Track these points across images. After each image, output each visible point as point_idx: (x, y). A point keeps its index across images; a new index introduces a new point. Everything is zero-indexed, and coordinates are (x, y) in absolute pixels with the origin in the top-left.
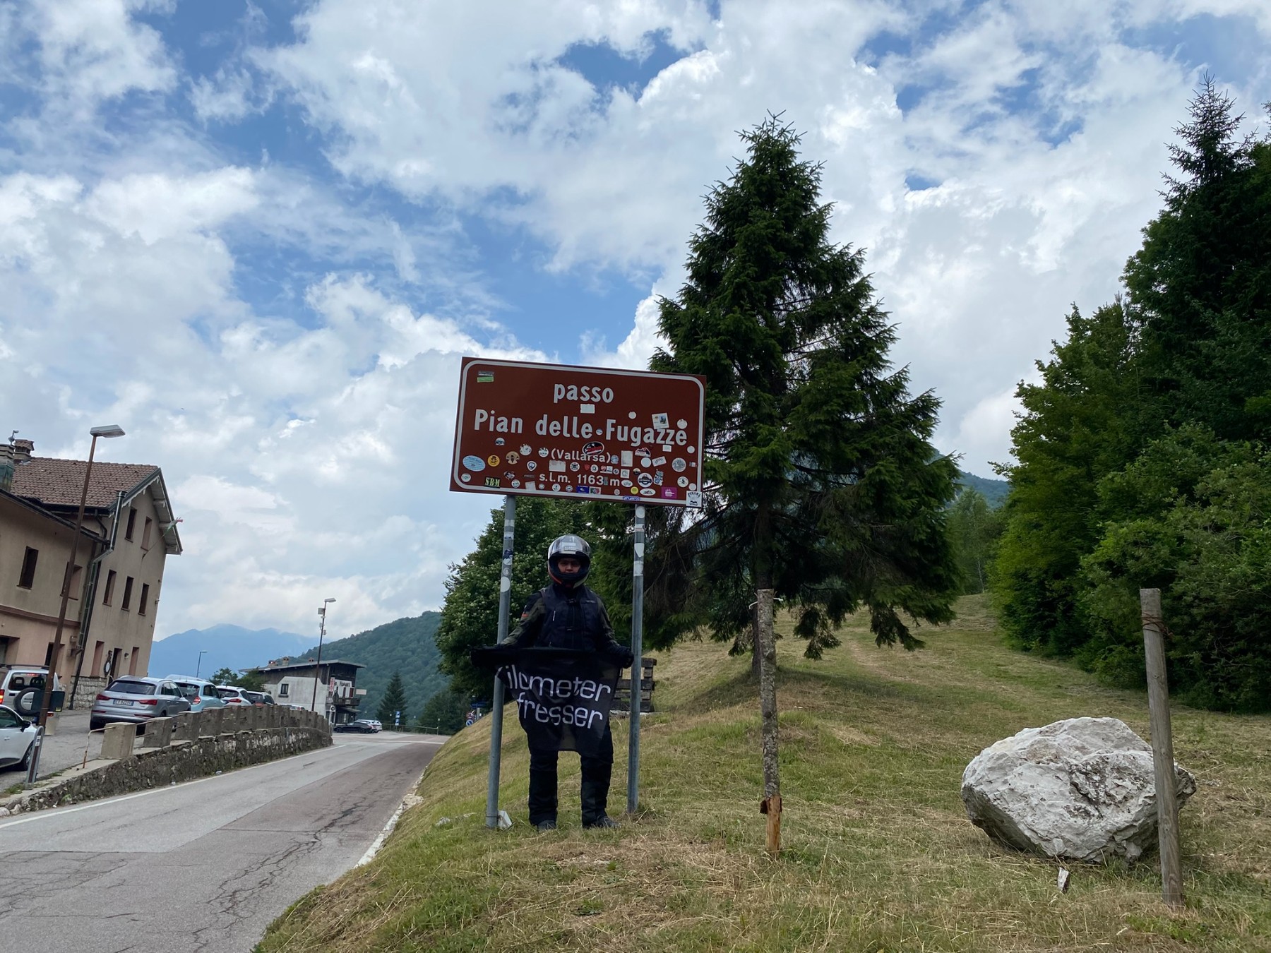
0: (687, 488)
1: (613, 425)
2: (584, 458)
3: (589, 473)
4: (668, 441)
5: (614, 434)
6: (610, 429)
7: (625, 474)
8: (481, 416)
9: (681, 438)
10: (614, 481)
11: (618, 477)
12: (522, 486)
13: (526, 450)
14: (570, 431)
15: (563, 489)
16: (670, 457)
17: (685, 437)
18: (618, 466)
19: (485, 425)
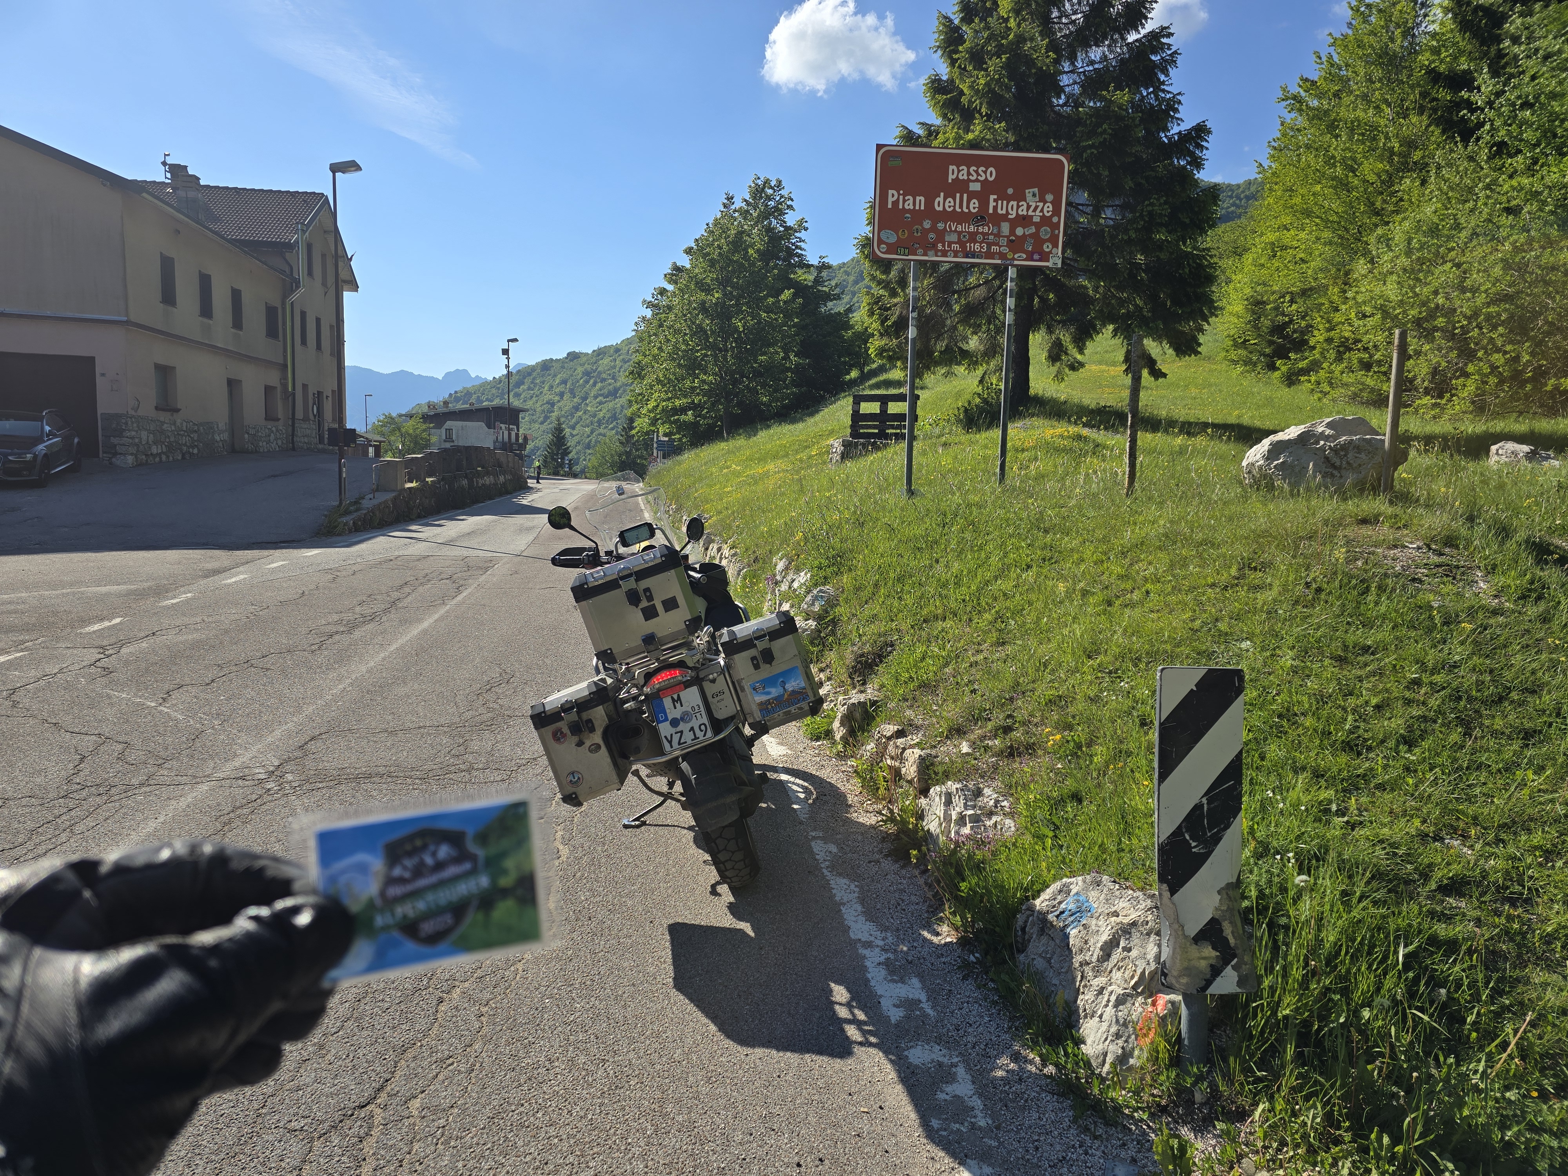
0: (1050, 252)
1: (995, 200)
2: (972, 229)
3: (975, 242)
4: (1038, 213)
5: (995, 208)
6: (992, 204)
7: (1004, 241)
8: (892, 195)
9: (1048, 209)
10: (994, 248)
11: (997, 244)
12: (925, 254)
13: (927, 224)
14: (961, 206)
15: (955, 256)
16: (1038, 226)
17: (1051, 209)
18: (998, 235)
19: (895, 203)
